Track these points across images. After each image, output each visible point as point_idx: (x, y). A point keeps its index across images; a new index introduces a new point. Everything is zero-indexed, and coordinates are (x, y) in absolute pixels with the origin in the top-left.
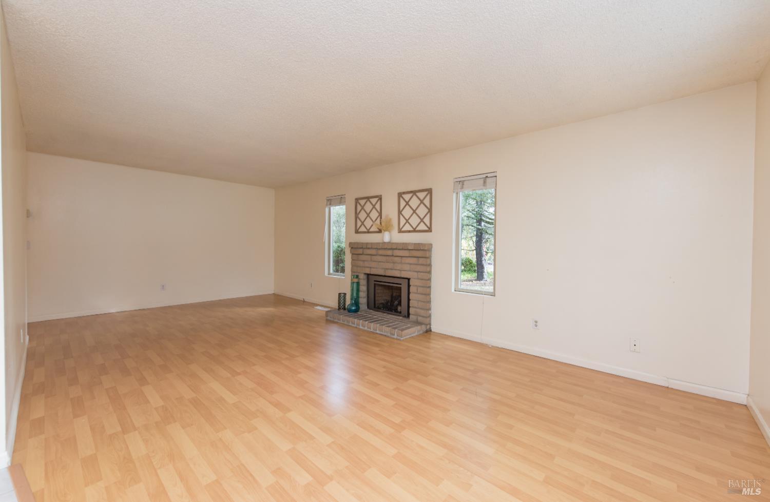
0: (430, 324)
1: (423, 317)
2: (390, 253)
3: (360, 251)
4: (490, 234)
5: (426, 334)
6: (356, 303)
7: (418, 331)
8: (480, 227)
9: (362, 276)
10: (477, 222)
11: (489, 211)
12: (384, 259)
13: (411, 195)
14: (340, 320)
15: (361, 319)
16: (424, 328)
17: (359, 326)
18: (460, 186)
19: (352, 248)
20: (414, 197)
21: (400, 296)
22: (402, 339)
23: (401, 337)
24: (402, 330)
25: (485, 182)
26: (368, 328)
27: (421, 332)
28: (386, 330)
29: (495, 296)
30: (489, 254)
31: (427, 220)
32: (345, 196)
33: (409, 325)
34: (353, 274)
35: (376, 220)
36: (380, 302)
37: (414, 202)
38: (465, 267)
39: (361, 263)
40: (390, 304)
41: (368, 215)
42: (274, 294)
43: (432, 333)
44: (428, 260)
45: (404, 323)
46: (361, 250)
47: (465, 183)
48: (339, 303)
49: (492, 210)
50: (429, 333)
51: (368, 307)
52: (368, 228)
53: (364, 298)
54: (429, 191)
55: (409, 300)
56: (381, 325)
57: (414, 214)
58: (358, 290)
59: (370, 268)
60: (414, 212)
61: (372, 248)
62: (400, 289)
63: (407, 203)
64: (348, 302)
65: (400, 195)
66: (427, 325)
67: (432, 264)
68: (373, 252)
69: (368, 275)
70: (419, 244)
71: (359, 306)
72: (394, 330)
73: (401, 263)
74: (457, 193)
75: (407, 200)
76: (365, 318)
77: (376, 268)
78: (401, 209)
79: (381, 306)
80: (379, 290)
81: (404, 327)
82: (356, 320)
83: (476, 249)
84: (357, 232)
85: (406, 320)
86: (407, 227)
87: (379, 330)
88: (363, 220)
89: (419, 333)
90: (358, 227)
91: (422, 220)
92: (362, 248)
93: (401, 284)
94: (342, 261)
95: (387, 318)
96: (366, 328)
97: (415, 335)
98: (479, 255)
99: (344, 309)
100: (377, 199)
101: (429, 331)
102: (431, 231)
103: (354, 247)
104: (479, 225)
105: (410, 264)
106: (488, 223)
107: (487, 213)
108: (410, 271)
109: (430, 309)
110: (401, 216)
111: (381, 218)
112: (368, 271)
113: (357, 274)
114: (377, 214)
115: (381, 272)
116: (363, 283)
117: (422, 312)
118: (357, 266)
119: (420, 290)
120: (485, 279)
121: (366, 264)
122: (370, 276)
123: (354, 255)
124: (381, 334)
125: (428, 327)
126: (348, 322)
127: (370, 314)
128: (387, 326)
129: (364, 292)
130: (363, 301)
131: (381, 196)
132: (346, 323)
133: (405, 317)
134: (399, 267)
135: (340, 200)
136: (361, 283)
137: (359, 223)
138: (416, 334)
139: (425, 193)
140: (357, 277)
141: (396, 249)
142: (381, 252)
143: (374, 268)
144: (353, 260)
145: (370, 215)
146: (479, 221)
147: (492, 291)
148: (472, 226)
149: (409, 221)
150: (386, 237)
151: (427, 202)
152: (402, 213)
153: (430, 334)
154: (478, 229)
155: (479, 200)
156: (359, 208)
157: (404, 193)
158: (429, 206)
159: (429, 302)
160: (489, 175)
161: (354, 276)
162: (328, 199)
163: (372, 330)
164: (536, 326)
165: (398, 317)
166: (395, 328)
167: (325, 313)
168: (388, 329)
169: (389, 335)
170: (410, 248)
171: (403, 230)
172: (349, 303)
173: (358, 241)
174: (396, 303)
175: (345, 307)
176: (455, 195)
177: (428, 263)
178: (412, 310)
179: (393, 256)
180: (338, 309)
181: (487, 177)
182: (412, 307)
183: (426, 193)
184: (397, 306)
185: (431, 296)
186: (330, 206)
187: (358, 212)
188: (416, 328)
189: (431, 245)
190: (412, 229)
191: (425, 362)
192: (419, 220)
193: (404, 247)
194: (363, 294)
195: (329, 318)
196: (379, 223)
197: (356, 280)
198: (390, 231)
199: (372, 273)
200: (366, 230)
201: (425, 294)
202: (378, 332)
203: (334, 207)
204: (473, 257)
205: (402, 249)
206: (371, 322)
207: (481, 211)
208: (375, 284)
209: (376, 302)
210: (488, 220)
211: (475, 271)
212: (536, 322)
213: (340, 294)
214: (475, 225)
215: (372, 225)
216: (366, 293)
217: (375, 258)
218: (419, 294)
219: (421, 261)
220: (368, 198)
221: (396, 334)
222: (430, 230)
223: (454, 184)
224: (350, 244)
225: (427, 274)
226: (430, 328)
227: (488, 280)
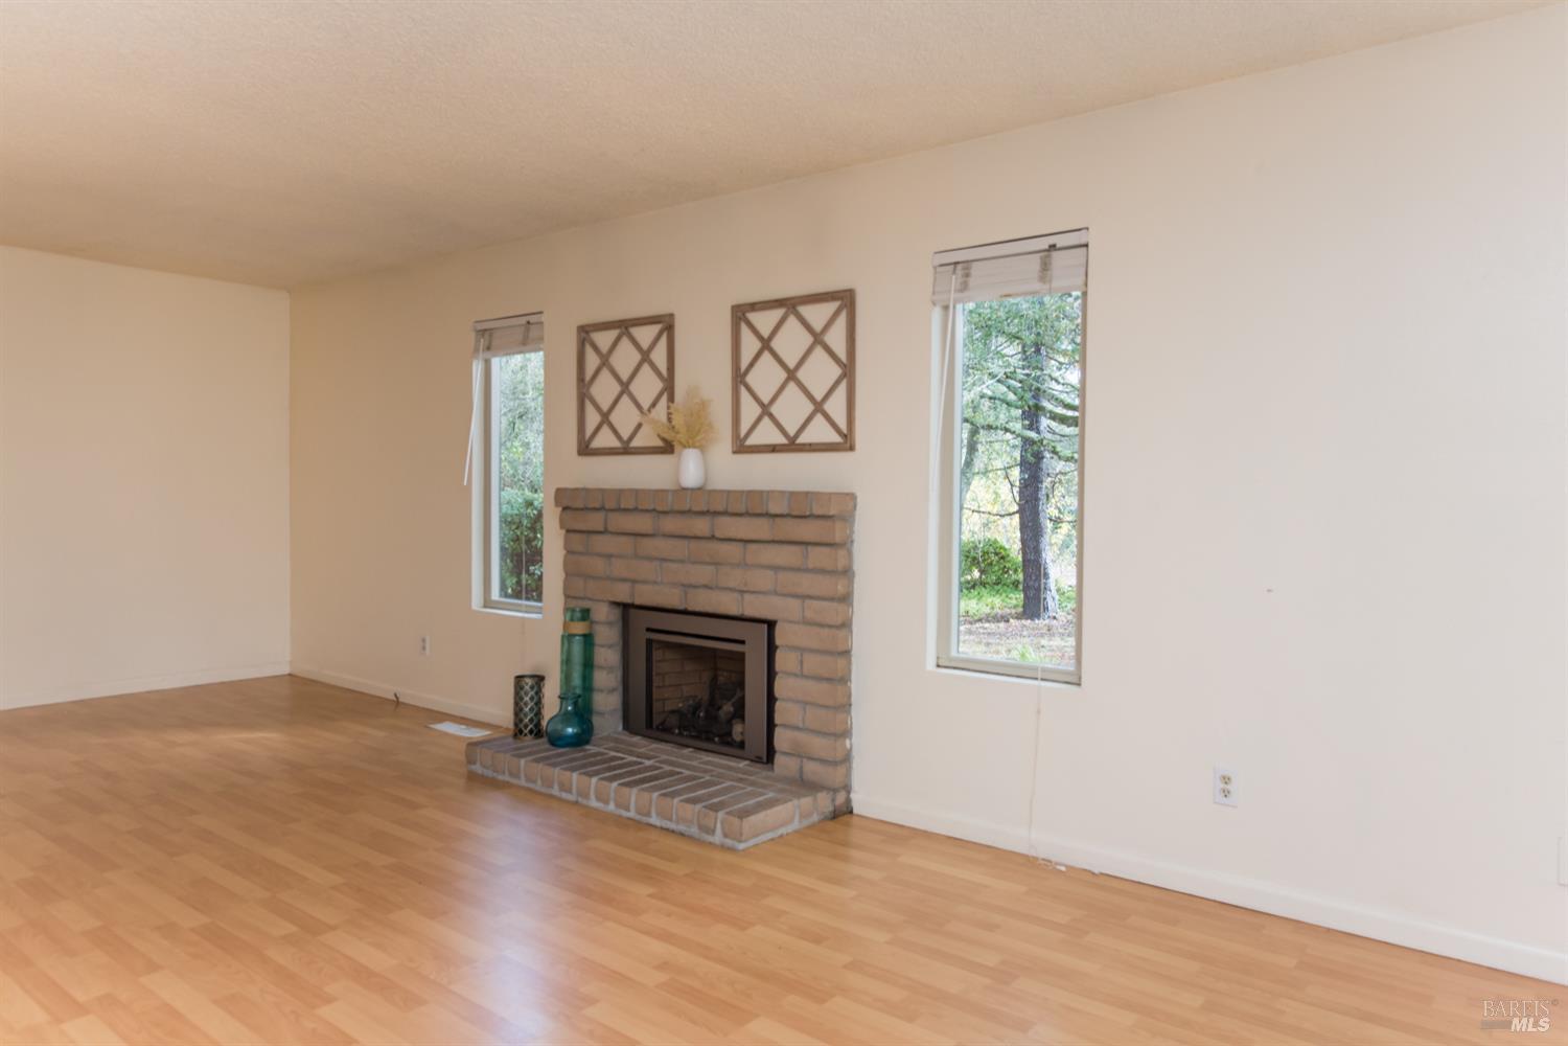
0: (847, 788)
1: (823, 761)
2: (701, 526)
3: (595, 521)
4: (1068, 459)
5: (831, 825)
6: (581, 710)
7: (802, 816)
8: (1032, 435)
9: (602, 612)
10: (1025, 415)
11: (1063, 378)
12: (680, 548)
13: (778, 313)
14: (517, 776)
15: (596, 773)
16: (824, 802)
17: (587, 796)
18: (955, 281)
19: (565, 509)
20: (792, 321)
21: (741, 684)
22: (742, 846)
23: (740, 841)
24: (744, 814)
25: (1045, 266)
26: (618, 805)
27: (815, 818)
28: (683, 812)
29: (1079, 685)
30: (1065, 528)
31: (836, 407)
32: (543, 318)
33: (771, 795)
34: (573, 603)
35: (654, 405)
36: (669, 706)
37: (792, 341)
38: (982, 572)
39: (598, 566)
40: (707, 712)
41: (625, 387)
42: (290, 675)
43: (855, 820)
44: (842, 553)
45: (753, 784)
46: (600, 516)
47: (976, 269)
48: (518, 711)
49: (1073, 376)
50: (846, 818)
51: (628, 726)
52: (625, 435)
53: (612, 691)
54: (846, 299)
55: (771, 699)
56: (664, 795)
57: (792, 386)
58: (588, 665)
59: (634, 582)
60: (792, 375)
61: (636, 509)
62: (740, 658)
63: (766, 344)
64: (551, 706)
65: (740, 314)
66: (835, 791)
67: (856, 567)
68: (642, 523)
69: (626, 608)
70: (807, 493)
71: (590, 722)
72: (712, 813)
73: (744, 565)
74: (946, 308)
75: (765, 332)
76: (610, 769)
77: (655, 583)
78: (744, 365)
79: (673, 720)
80: (666, 663)
81: (752, 802)
82: (575, 775)
83: (1021, 511)
84: (585, 449)
85: (760, 773)
86: (766, 434)
87: (660, 814)
88: (605, 407)
89: (806, 823)
90: (589, 433)
91: (819, 407)
92: (602, 508)
93: (743, 642)
94: (536, 556)
95: (693, 768)
96: (611, 807)
97: (789, 829)
98: (1032, 531)
99: (538, 732)
100: (656, 328)
101: (843, 812)
102: (852, 448)
103: (571, 503)
104: (1030, 428)
105: (776, 568)
106: (1063, 420)
107: (1060, 387)
108: (776, 593)
109: (846, 733)
110: (743, 390)
111: (671, 399)
112: (623, 594)
113: (586, 604)
114: (659, 385)
115: (670, 598)
116: (608, 636)
117: (818, 745)
118: (587, 577)
119: (812, 663)
120: (1052, 614)
121: (619, 568)
122: (632, 611)
123: (572, 535)
124: (667, 830)
125: (840, 798)
126: (549, 784)
127: (631, 753)
128: (688, 801)
129: (611, 669)
130: (607, 701)
131: (671, 316)
132: (538, 786)
133: (757, 760)
134: (734, 578)
135: (525, 333)
136: (598, 640)
137: (593, 418)
138: (796, 825)
139: (829, 308)
140: (585, 615)
141: (725, 513)
142: (670, 524)
143: (645, 582)
144: (569, 552)
145: (633, 388)
146: (1032, 415)
147: (1069, 666)
148: (1007, 430)
149: (774, 410)
150: (690, 469)
151: (836, 338)
152: (749, 379)
153: (848, 825)
154: (1027, 441)
155: (1030, 338)
156: (592, 361)
157: (754, 307)
158: (843, 356)
159: (845, 707)
160: (1060, 241)
161: (573, 611)
162: (480, 327)
163: (632, 814)
164: (1226, 793)
165: (733, 763)
166: (715, 808)
167: (463, 747)
168: (691, 810)
169: (694, 831)
170: (774, 509)
171: (749, 442)
172: (555, 711)
173: (590, 486)
174: (728, 708)
175: (538, 725)
176: (937, 313)
177: (841, 564)
178: (781, 738)
179: (712, 537)
180: (515, 736)
181: (1053, 247)
182: (784, 726)
183: (832, 306)
184: (729, 722)
185: (854, 686)
186: (487, 355)
187: (588, 376)
188: (796, 802)
189: (852, 497)
190: (781, 440)
191: (818, 940)
192: (810, 407)
193: (751, 505)
194: (607, 679)
195: (477, 768)
196: (664, 419)
197: (579, 628)
198: (702, 448)
199: (638, 602)
200: (616, 444)
201: (829, 680)
202: (654, 820)
203: (504, 359)
204: (1009, 535)
205: (747, 514)
206: (629, 785)
207: (1037, 379)
208: (649, 642)
209: (657, 706)
210: (1060, 410)
211: (1016, 584)
212: (1226, 780)
213: (519, 678)
214: (1017, 426)
215: (639, 426)
216: (619, 673)
217: (649, 546)
218: (807, 677)
219: (818, 557)
220: (624, 326)
221: (719, 831)
222: (847, 443)
223: (936, 273)
224: (559, 492)
225: (835, 604)
226: (848, 801)
227: (1061, 615)
